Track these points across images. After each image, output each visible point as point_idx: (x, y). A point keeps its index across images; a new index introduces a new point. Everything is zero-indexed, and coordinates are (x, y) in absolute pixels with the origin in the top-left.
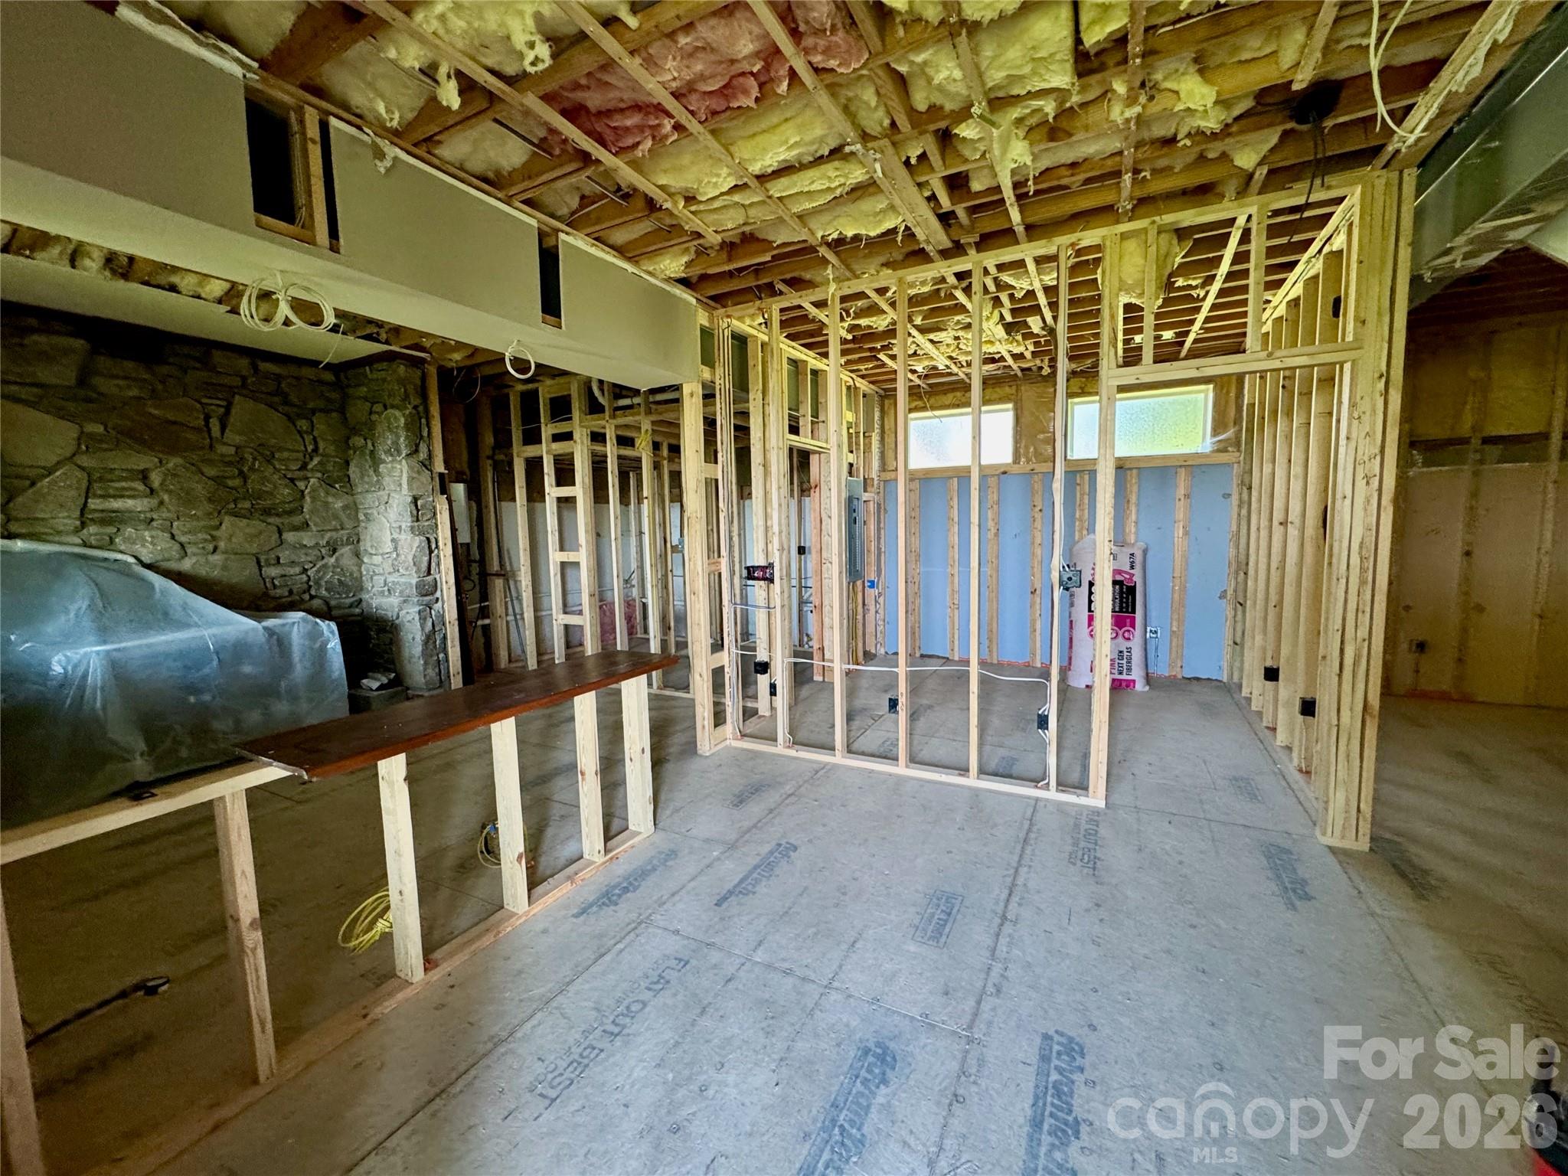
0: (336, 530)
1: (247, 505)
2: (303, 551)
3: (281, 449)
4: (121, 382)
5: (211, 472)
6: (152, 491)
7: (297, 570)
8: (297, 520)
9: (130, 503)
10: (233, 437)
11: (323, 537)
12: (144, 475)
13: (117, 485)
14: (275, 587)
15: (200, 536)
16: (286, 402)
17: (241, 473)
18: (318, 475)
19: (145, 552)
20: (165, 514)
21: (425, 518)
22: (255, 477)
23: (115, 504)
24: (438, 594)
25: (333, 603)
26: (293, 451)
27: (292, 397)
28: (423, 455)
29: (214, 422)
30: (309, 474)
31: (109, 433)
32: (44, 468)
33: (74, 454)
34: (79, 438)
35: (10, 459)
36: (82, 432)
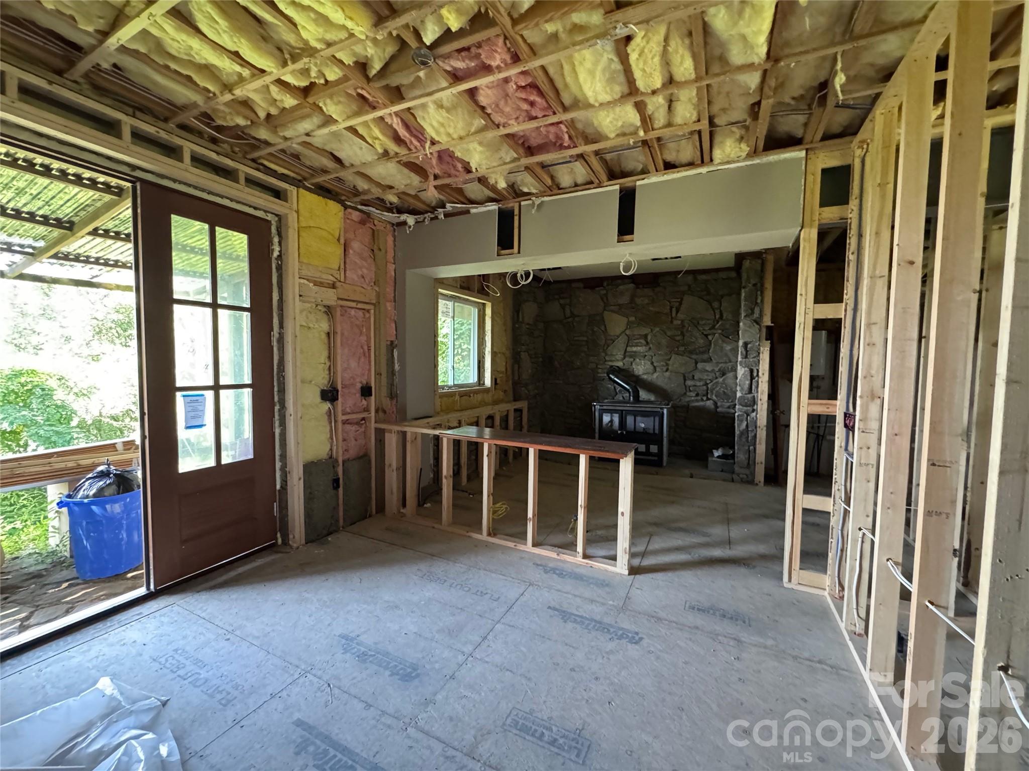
0: (726, 363)
1: (682, 349)
2: (706, 374)
3: (702, 319)
4: (642, 298)
5: (669, 333)
6: (647, 343)
7: (701, 383)
8: (705, 356)
9: (639, 348)
10: (681, 316)
11: (718, 366)
12: (646, 336)
13: (635, 341)
14: (690, 391)
15: (662, 363)
16: (709, 293)
17: (682, 333)
18: (720, 331)
19: (641, 369)
20: (651, 353)
21: (752, 356)
22: (688, 334)
23: (634, 349)
24: (755, 407)
25: (719, 404)
26: (708, 320)
27: (712, 291)
28: (756, 315)
29: (674, 310)
30: (715, 332)
31: (637, 320)
32: (617, 336)
33: (625, 330)
34: (627, 323)
35: (609, 333)
36: (629, 321)
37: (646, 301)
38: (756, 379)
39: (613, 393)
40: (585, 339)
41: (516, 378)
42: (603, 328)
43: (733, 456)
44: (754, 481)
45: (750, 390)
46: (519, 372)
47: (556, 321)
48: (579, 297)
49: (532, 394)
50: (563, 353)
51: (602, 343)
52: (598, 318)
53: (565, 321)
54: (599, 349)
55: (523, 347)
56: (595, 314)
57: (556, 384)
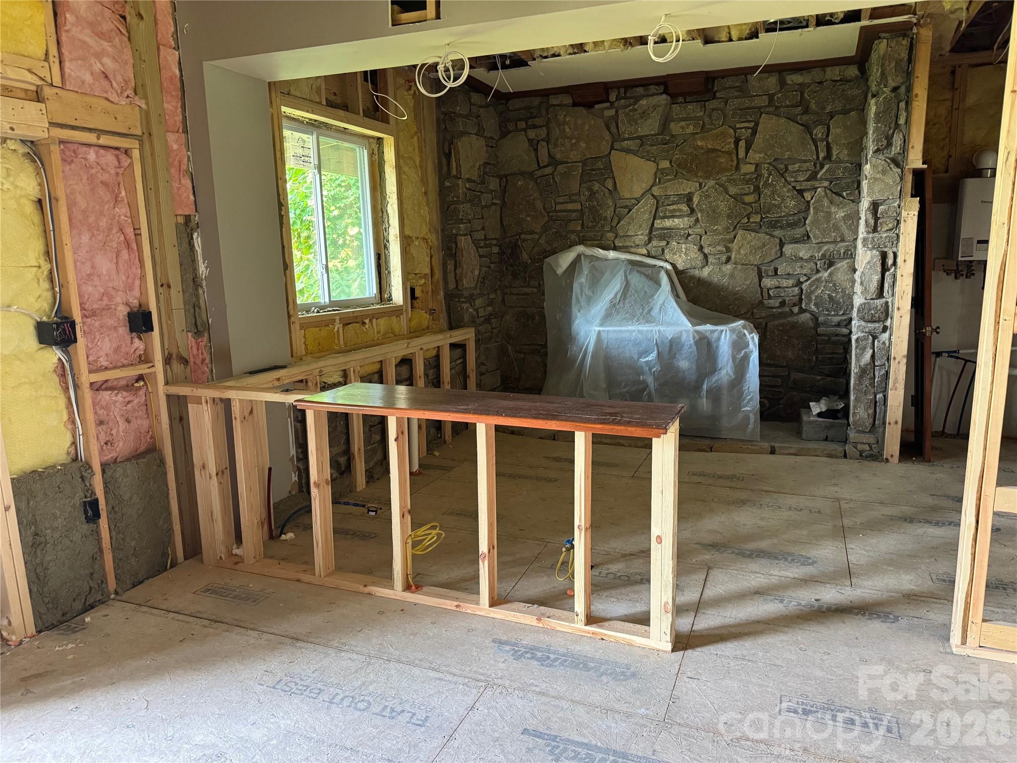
0: (835, 242)
1: (756, 218)
2: (799, 264)
3: (794, 161)
4: (683, 123)
5: (733, 190)
6: (692, 211)
7: (791, 282)
8: (798, 232)
9: (676, 220)
10: (755, 156)
11: (820, 248)
12: (689, 198)
13: (671, 208)
14: (770, 297)
15: (719, 248)
16: (806, 111)
17: (757, 189)
18: (826, 184)
19: (680, 260)
20: (698, 230)
21: (886, 228)
22: (767, 191)
23: (668, 223)
24: (888, 323)
25: (821, 319)
26: (805, 161)
27: (813, 106)
28: (896, 149)
29: (742, 144)
30: (817, 184)
31: (672, 166)
32: (636, 199)
33: (652, 187)
34: (655, 173)
35: (621, 194)
36: (658, 169)
37: (690, 130)
38: (892, 270)
40: (578, 207)
41: (452, 285)
42: (609, 184)
43: (845, 412)
44: (882, 455)
45: (880, 293)
46: (455, 275)
47: (522, 174)
48: (565, 123)
49: (482, 315)
50: (537, 236)
51: (609, 213)
52: (600, 165)
53: (539, 173)
54: (603, 226)
55: (461, 226)
56: (595, 158)
57: (526, 294)
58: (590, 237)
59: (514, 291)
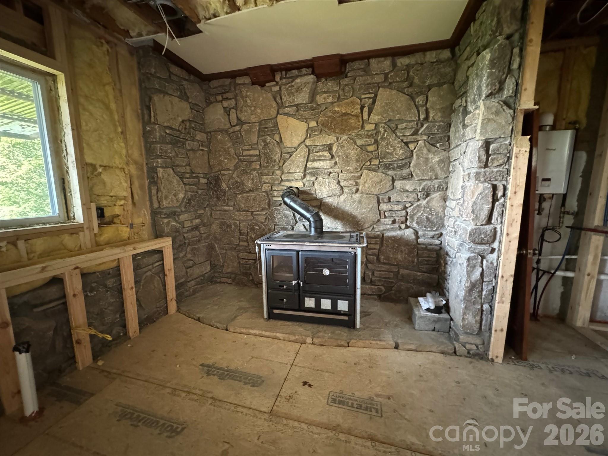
0: (431, 179)
1: (376, 162)
2: (405, 195)
3: (401, 121)
4: (325, 95)
5: (359, 142)
6: (332, 156)
7: (400, 207)
8: (405, 172)
9: (321, 162)
10: (375, 118)
11: (420, 184)
12: (330, 148)
13: (318, 154)
14: (385, 217)
15: (351, 182)
16: (411, 85)
17: (376, 142)
18: (425, 137)
19: (325, 191)
20: (336, 169)
21: (496, 164)
22: (383, 143)
23: (316, 164)
24: (495, 245)
25: (420, 233)
26: (410, 121)
27: (416, 81)
28: (507, 92)
29: (366, 110)
30: (418, 138)
31: (318, 126)
32: (295, 148)
33: (305, 139)
34: (307, 130)
35: (285, 145)
36: (309, 127)
37: (330, 100)
38: (502, 200)
39: (292, 221)
40: (257, 153)
41: (156, 205)
42: (277, 137)
43: (447, 308)
44: (487, 354)
45: (489, 220)
46: (157, 197)
47: (221, 131)
48: (247, 96)
49: (188, 225)
50: (231, 172)
51: (277, 157)
52: (270, 124)
53: (231, 130)
54: (273, 166)
55: (159, 160)
56: (267, 120)
57: (226, 211)
58: (265, 173)
59: (218, 208)
